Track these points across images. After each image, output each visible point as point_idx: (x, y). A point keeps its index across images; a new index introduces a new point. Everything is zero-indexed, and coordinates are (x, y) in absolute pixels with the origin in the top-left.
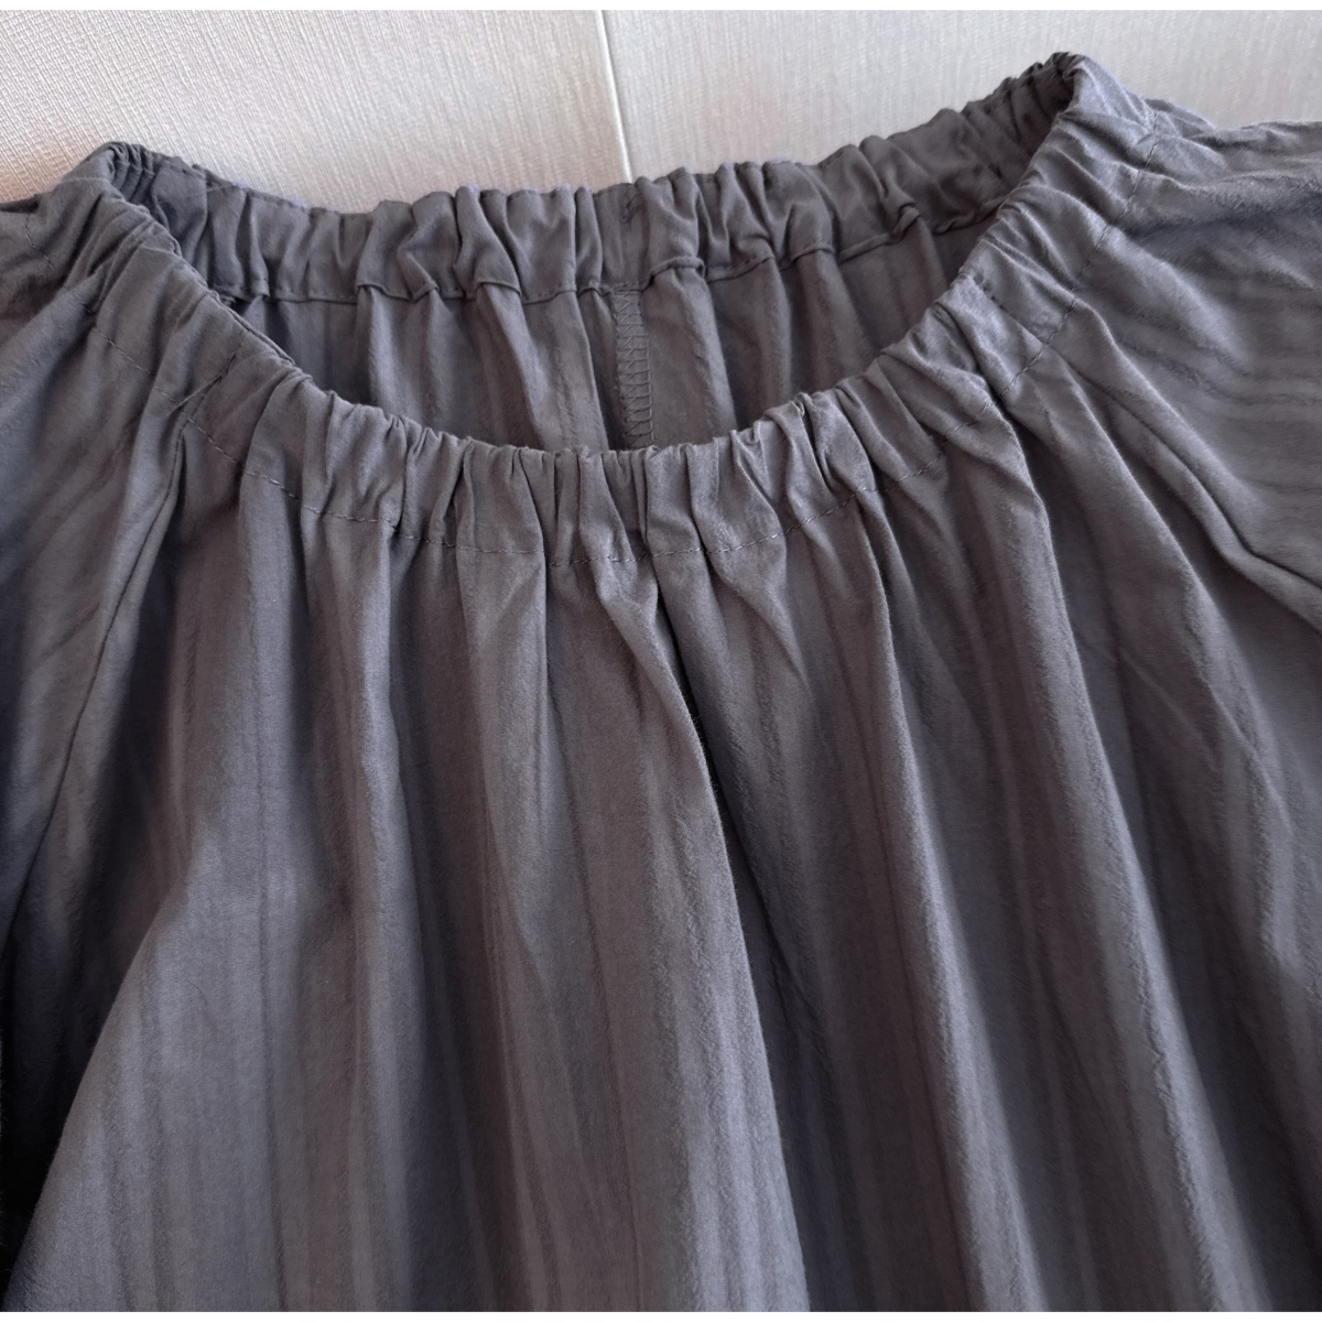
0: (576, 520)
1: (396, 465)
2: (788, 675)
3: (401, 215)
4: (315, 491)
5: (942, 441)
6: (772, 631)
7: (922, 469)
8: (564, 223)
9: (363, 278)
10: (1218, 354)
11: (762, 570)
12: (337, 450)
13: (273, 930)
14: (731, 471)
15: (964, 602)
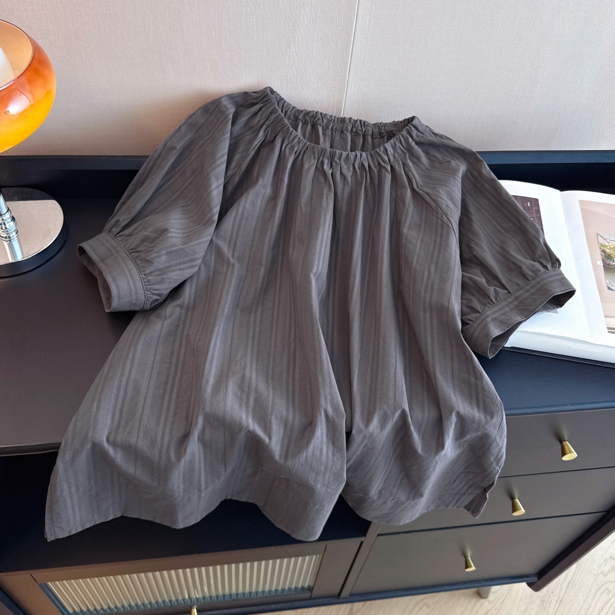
0: (323, 157)
1: (299, 142)
2: (348, 187)
3: (307, 112)
4: (286, 142)
5: (379, 164)
6: (347, 181)
7: (376, 167)
8: (332, 119)
9: (299, 118)
10: (424, 165)
11: (348, 173)
12: (292, 137)
13: (265, 196)
14: (348, 157)
15: (376, 186)
